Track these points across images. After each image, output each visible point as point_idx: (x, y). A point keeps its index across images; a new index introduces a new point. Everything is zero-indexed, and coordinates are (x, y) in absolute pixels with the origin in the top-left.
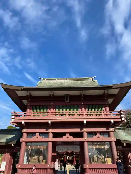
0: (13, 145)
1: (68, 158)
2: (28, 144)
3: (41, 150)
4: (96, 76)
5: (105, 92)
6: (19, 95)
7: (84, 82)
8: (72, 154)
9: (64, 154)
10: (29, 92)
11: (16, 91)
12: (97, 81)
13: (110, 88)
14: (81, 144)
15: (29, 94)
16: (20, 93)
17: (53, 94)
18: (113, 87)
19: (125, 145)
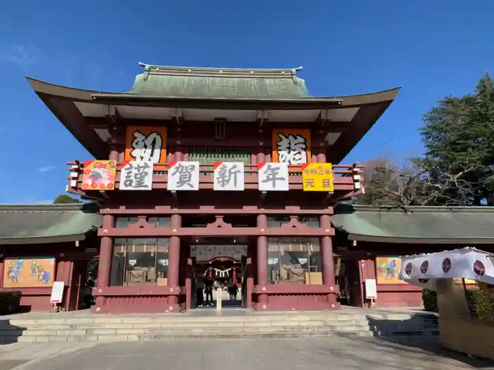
0: (77, 244)
1: (218, 273)
2: (117, 241)
3: (152, 255)
4: (301, 67)
5: (320, 115)
6: (85, 114)
7: (267, 81)
8: (228, 264)
9: (209, 266)
10: (113, 107)
11: (74, 102)
12: (303, 81)
13: (335, 105)
14: (252, 242)
15: (113, 113)
16: (87, 110)
17: (181, 116)
18: (341, 102)
19: (355, 244)
